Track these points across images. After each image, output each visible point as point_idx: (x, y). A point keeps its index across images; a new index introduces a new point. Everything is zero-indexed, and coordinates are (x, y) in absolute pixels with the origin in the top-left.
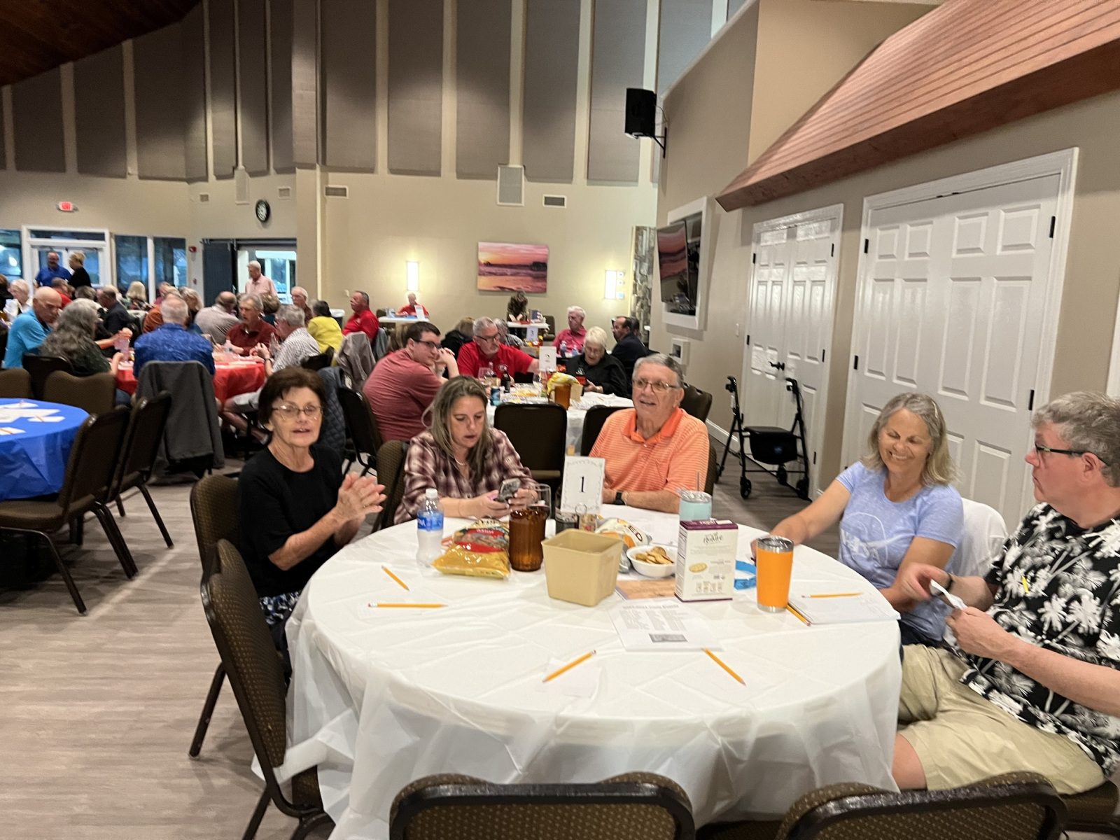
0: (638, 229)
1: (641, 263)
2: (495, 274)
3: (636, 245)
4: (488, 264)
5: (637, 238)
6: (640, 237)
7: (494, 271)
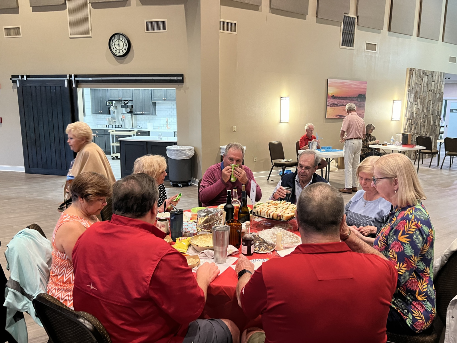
0: (411, 70)
1: (411, 94)
2: (337, 105)
3: (409, 82)
4: (333, 97)
5: (410, 77)
6: (412, 75)
7: (336, 103)
